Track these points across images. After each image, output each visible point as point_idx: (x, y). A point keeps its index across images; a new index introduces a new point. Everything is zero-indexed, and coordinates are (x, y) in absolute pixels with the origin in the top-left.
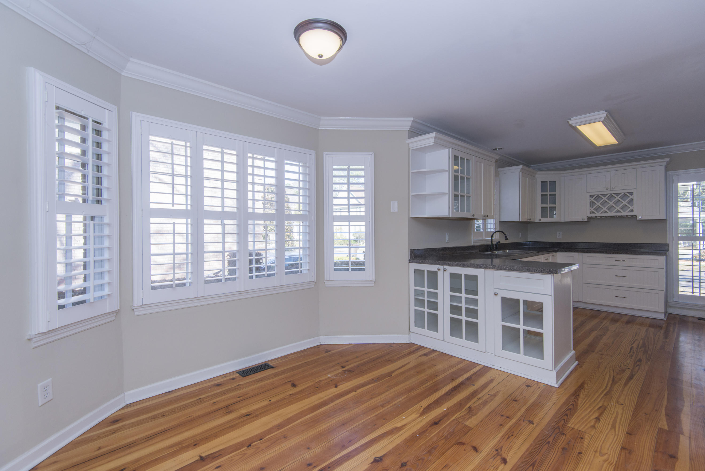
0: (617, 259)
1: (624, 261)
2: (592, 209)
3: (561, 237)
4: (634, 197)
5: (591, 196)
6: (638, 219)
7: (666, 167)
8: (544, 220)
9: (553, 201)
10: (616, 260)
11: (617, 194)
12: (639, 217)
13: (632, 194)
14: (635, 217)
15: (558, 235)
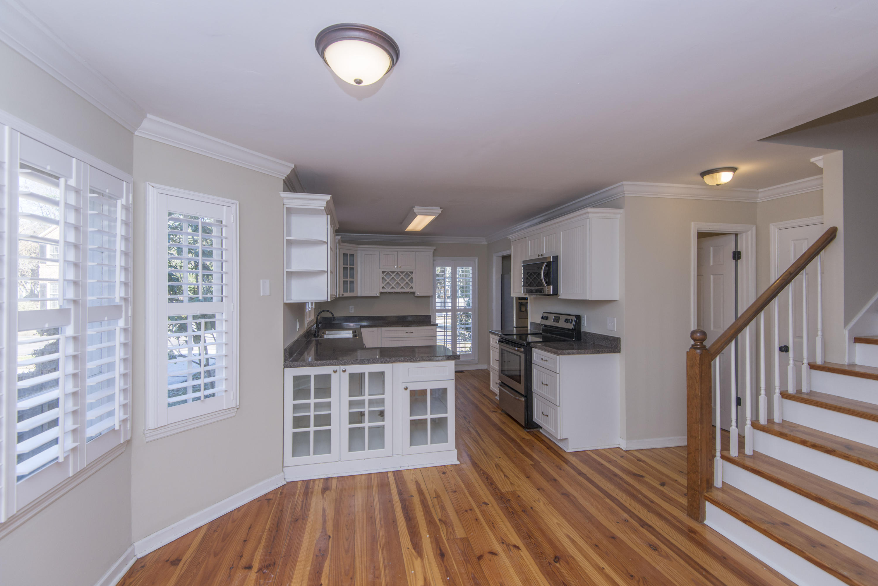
0: (407, 331)
1: (412, 332)
2: (384, 285)
3: (353, 312)
4: (414, 276)
5: (383, 273)
6: (416, 295)
7: (433, 253)
8: (346, 295)
9: (352, 276)
10: (407, 333)
11: (402, 273)
12: (417, 294)
13: (412, 273)
14: (413, 293)
15: (350, 309)
